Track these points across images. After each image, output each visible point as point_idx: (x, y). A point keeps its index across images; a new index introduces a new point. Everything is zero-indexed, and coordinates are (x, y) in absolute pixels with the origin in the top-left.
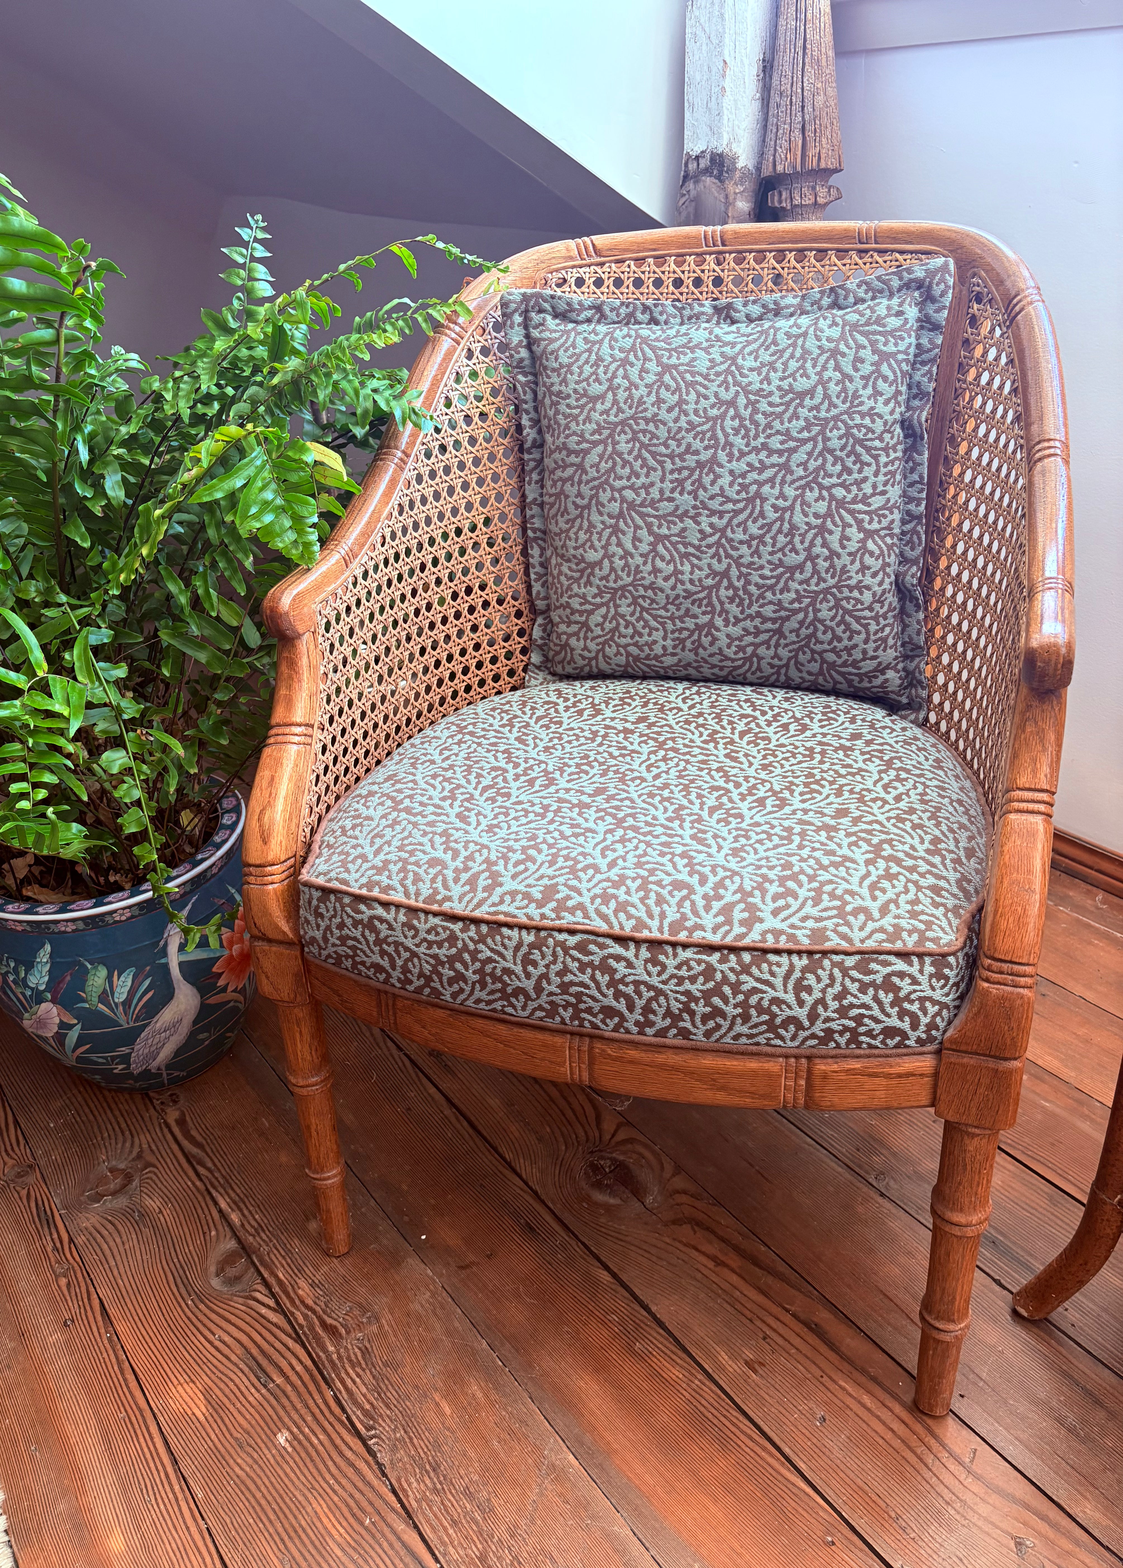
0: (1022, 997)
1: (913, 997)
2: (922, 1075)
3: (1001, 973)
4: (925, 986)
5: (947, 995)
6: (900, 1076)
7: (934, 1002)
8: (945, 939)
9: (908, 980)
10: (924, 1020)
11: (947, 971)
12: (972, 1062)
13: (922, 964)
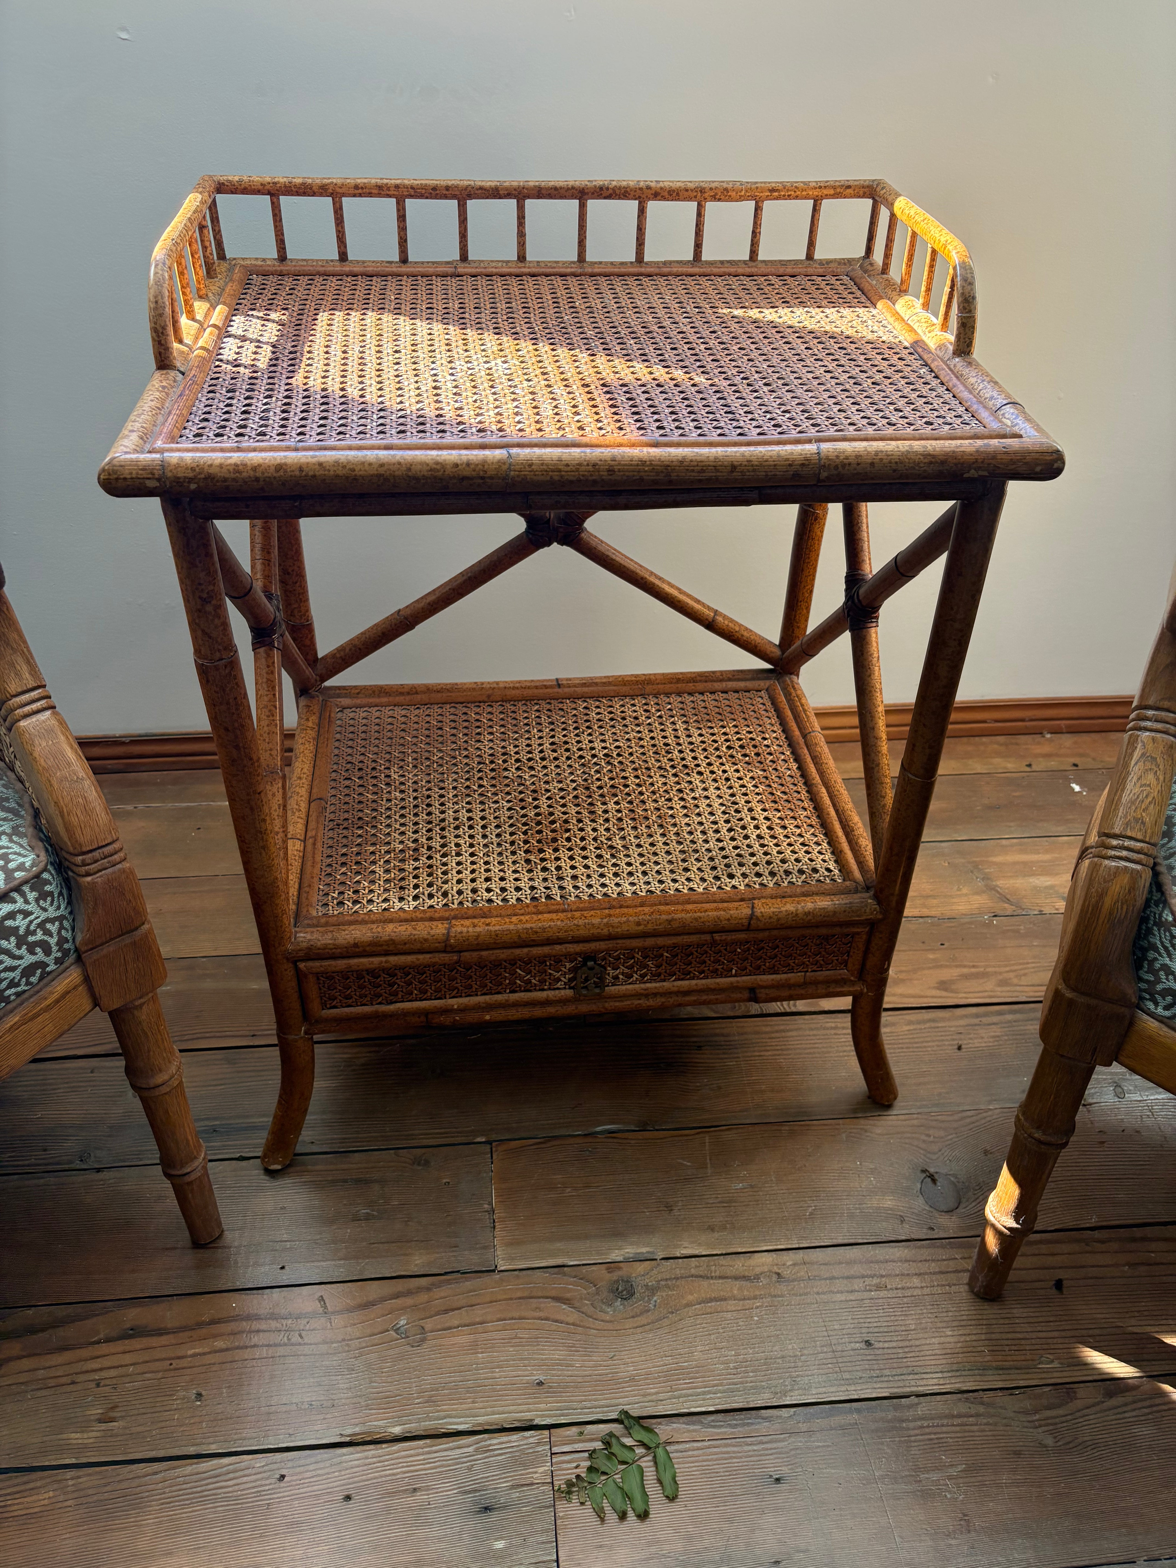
0: (123, 871)
1: (32, 928)
2: (75, 988)
3: (96, 861)
4: (37, 912)
5: (59, 908)
6: (57, 1001)
7: (52, 921)
8: (28, 861)
9: (20, 917)
10: (53, 941)
11: (48, 888)
12: (111, 949)
13: (23, 895)
